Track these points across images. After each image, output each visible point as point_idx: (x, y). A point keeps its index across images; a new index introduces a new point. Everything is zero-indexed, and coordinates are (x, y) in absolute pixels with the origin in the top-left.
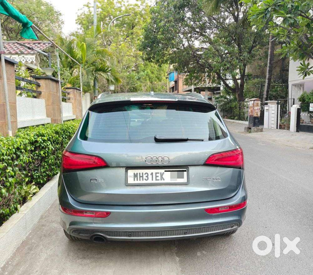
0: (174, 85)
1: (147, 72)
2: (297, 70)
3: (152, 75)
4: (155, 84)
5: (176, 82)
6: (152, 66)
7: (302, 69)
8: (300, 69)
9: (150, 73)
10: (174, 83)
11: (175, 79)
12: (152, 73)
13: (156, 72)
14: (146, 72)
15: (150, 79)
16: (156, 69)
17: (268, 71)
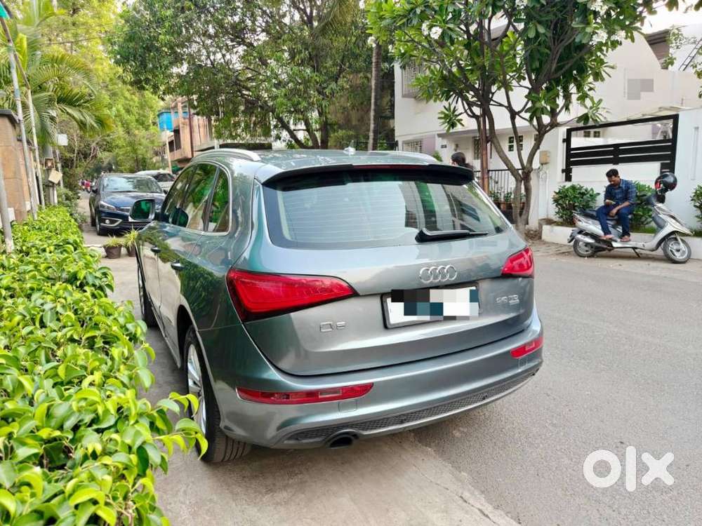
0: (173, 138)
1: (118, 111)
2: (440, 118)
3: (127, 117)
4: (135, 136)
5: (177, 132)
6: (126, 98)
7: (446, 116)
8: (443, 116)
9: (123, 112)
10: (172, 134)
11: (174, 126)
12: (128, 111)
13: (135, 110)
14: (114, 109)
15: (123, 125)
16: (136, 104)
17: (372, 118)
